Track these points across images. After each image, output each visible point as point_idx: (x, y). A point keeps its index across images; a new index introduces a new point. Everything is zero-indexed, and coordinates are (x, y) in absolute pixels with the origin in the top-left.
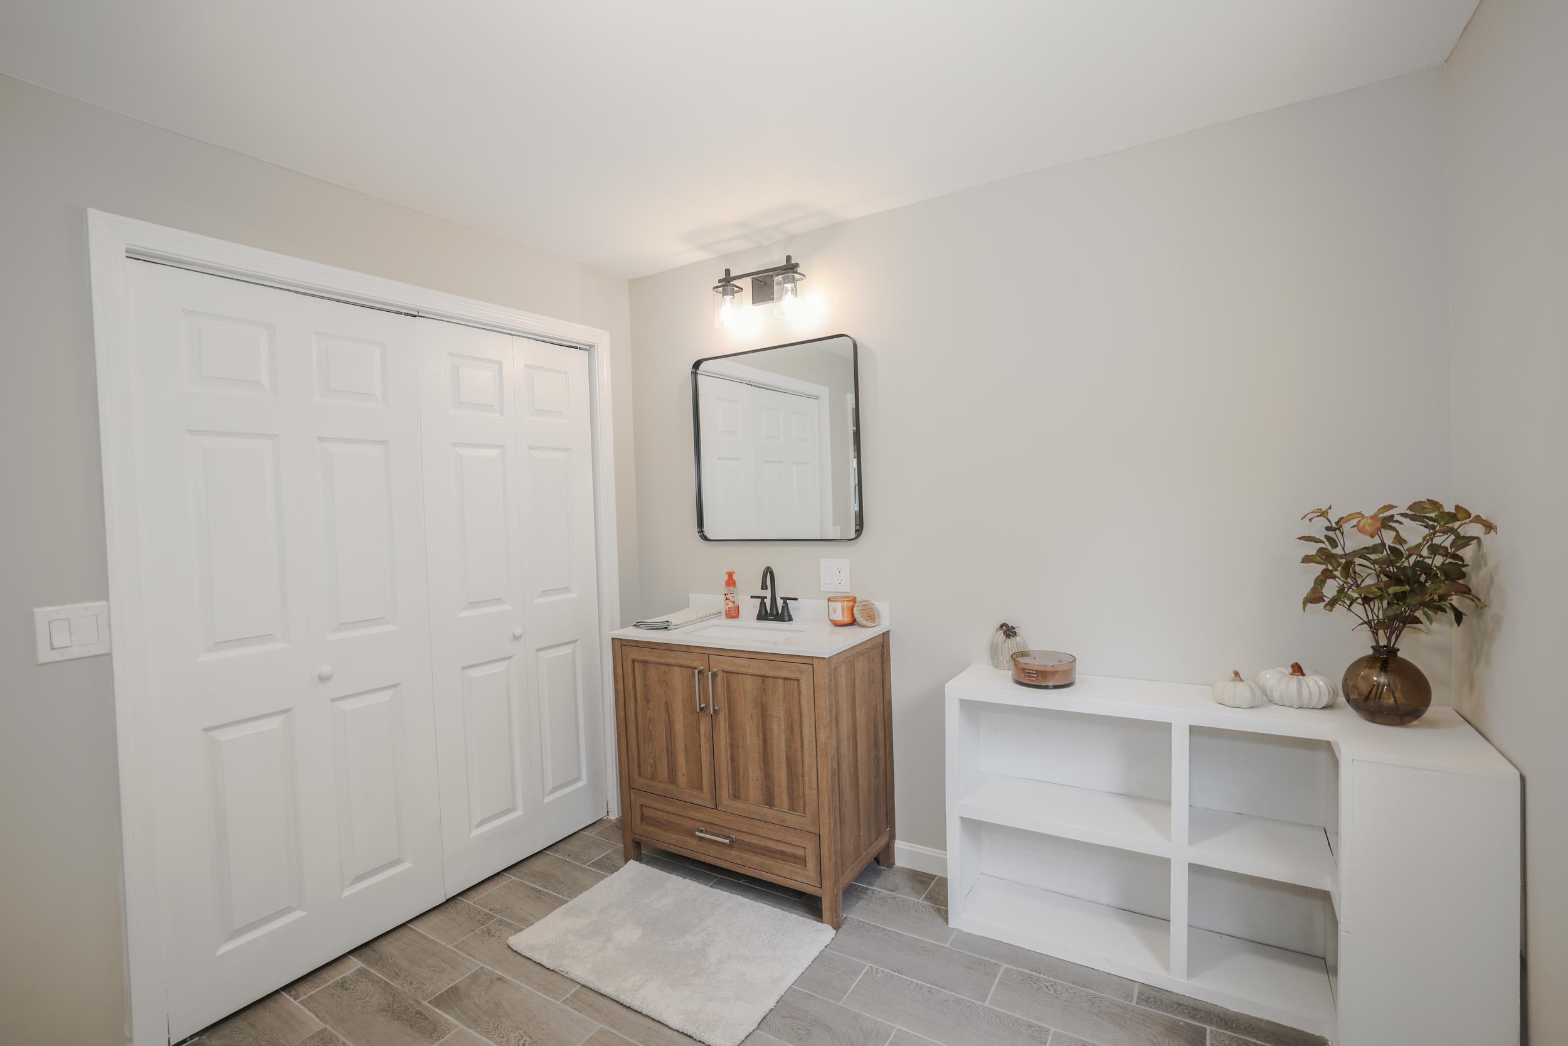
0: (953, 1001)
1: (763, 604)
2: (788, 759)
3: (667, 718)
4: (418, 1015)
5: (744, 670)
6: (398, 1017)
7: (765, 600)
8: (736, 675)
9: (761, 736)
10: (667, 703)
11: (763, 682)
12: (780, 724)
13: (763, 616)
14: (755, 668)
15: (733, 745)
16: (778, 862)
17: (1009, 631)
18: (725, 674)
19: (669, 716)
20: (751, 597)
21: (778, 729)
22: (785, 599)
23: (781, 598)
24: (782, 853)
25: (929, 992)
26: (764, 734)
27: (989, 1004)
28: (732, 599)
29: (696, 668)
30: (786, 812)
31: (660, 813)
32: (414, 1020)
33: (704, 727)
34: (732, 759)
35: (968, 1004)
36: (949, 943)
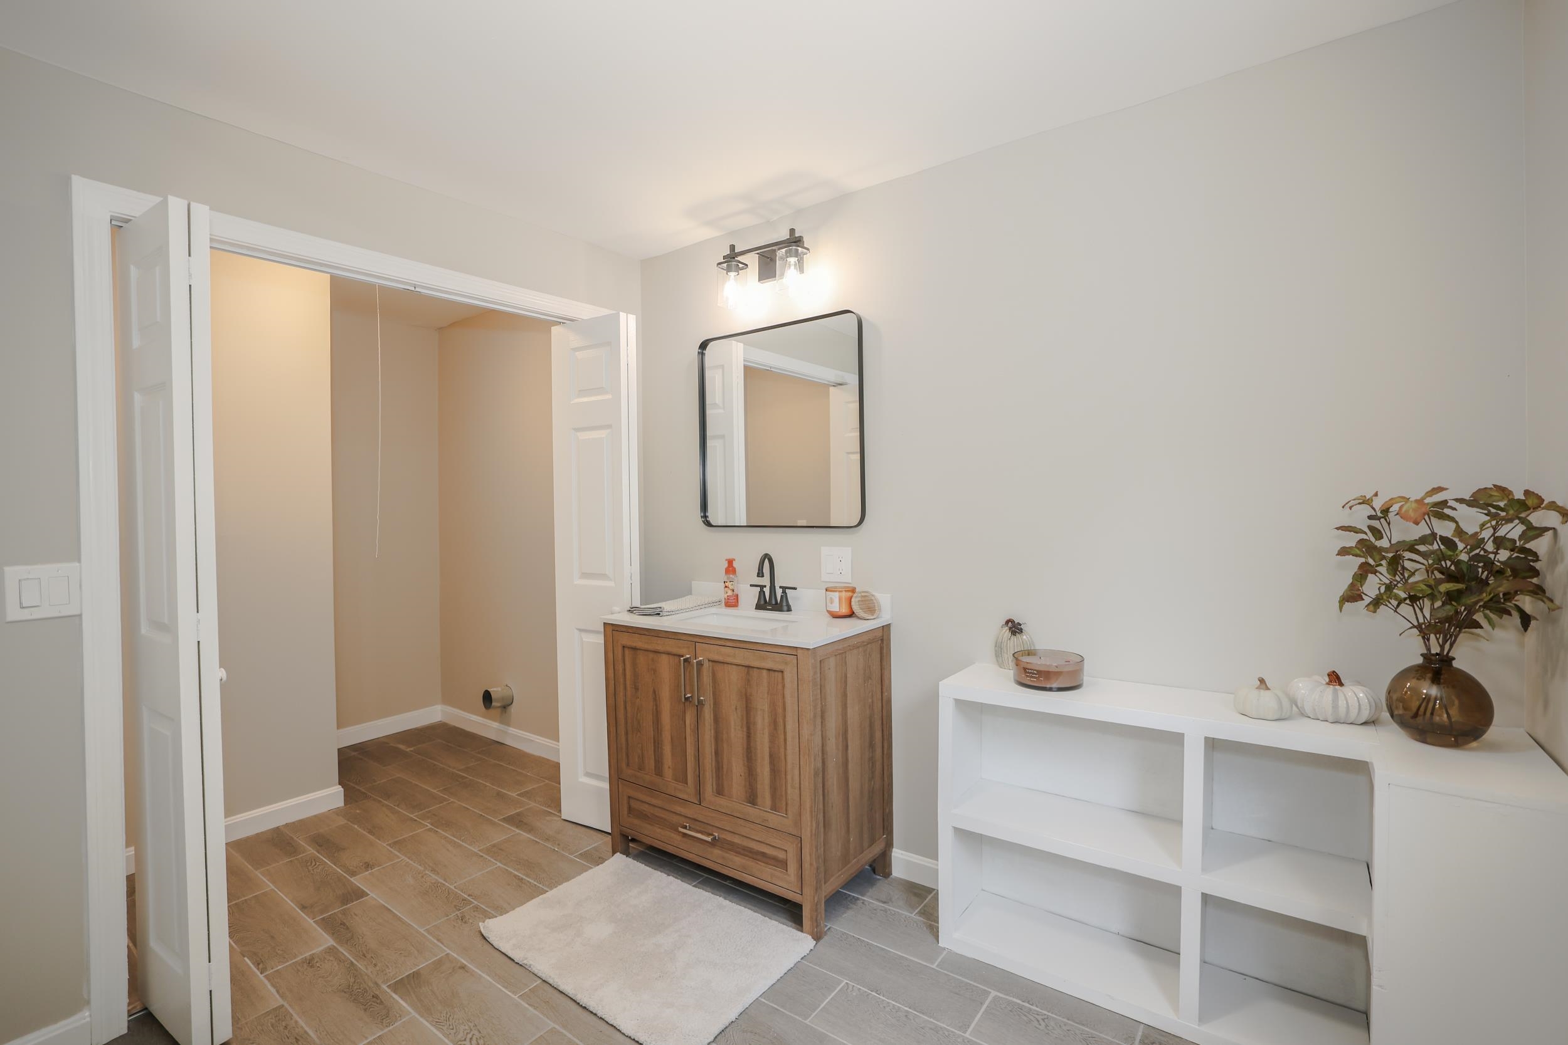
0: (931, 1029)
1: (762, 593)
2: (771, 756)
3: (655, 708)
4: (375, 999)
5: (729, 660)
6: (355, 999)
7: (764, 589)
8: (722, 664)
9: (745, 729)
10: (654, 692)
11: (748, 673)
12: (764, 719)
13: (762, 605)
14: (740, 657)
15: (718, 738)
16: (759, 864)
17: (1015, 628)
18: (710, 663)
19: (656, 705)
20: (751, 585)
21: (762, 722)
22: (784, 589)
23: (780, 587)
24: (764, 854)
25: (906, 1016)
26: (748, 728)
27: (970, 1035)
28: (731, 587)
29: (683, 656)
30: (769, 812)
31: (647, 806)
32: (369, 1004)
33: (689, 719)
34: (717, 753)
35: (947, 1033)
36: (936, 964)
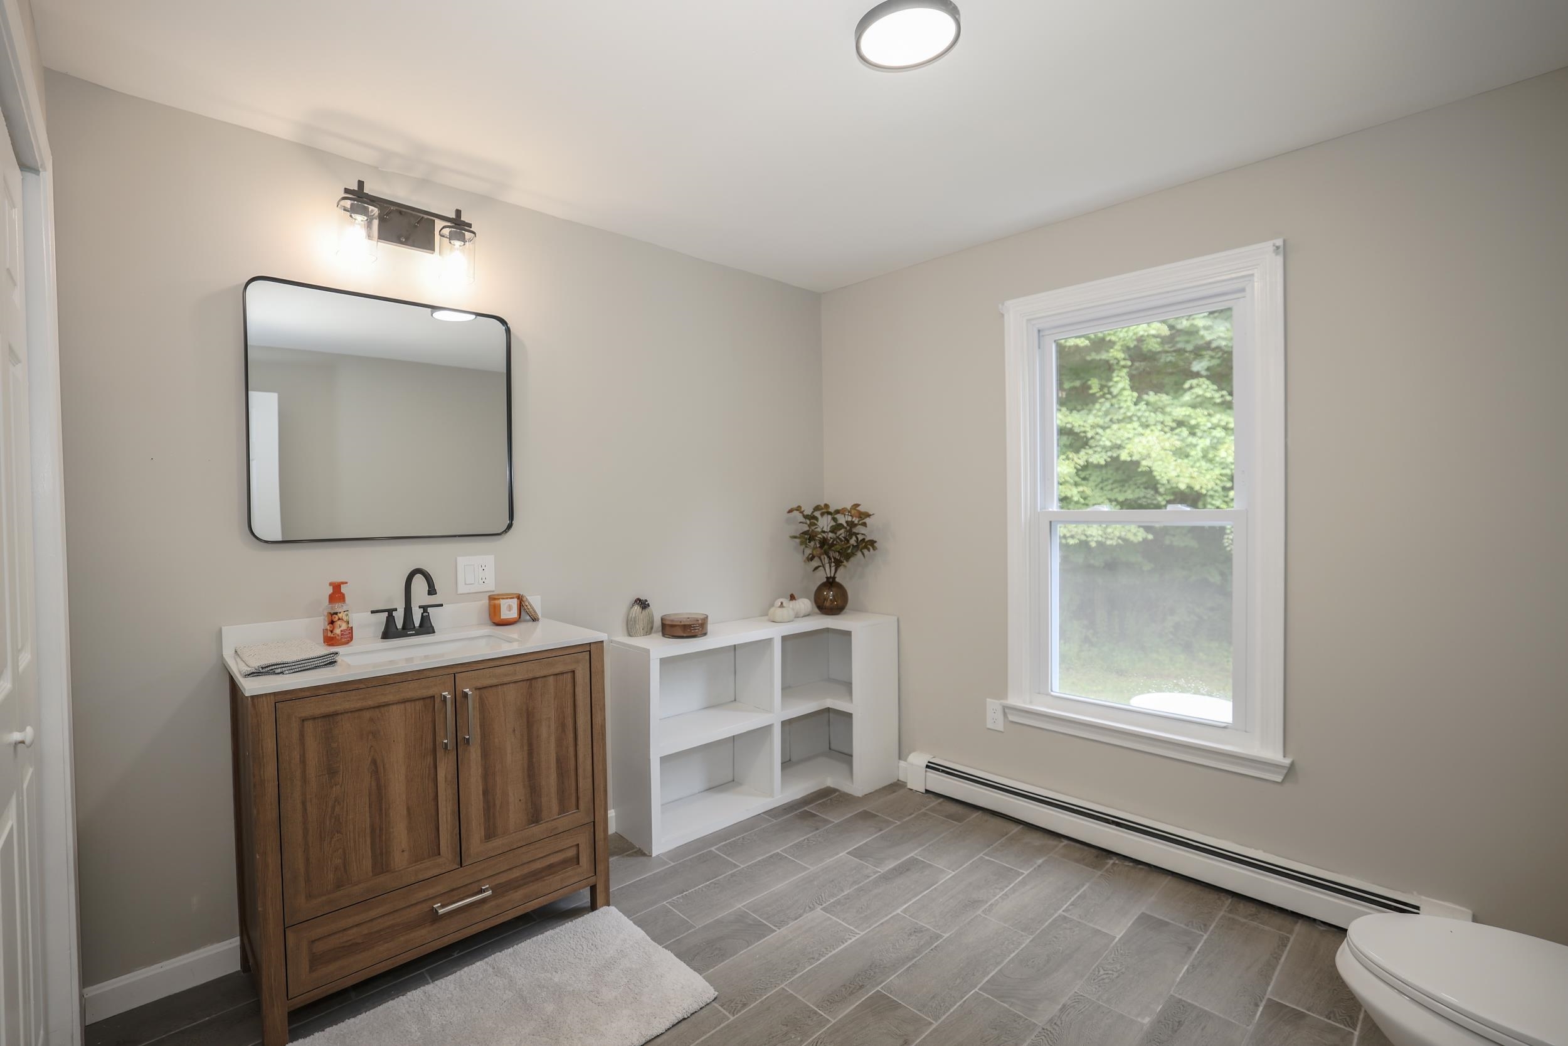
1: (390, 619)
2: (558, 761)
3: (374, 784)
5: (506, 680)
7: (394, 613)
8: (494, 688)
9: (526, 748)
10: (374, 762)
11: (530, 686)
12: (549, 727)
15: (487, 775)
16: (547, 880)
17: (643, 604)
18: (477, 691)
19: (378, 780)
20: (373, 612)
21: (547, 733)
22: (425, 608)
23: (420, 607)
24: (551, 866)
26: (530, 745)
27: (743, 865)
30: (558, 818)
31: (354, 930)
33: (444, 770)
34: (485, 793)
36: (671, 862)
